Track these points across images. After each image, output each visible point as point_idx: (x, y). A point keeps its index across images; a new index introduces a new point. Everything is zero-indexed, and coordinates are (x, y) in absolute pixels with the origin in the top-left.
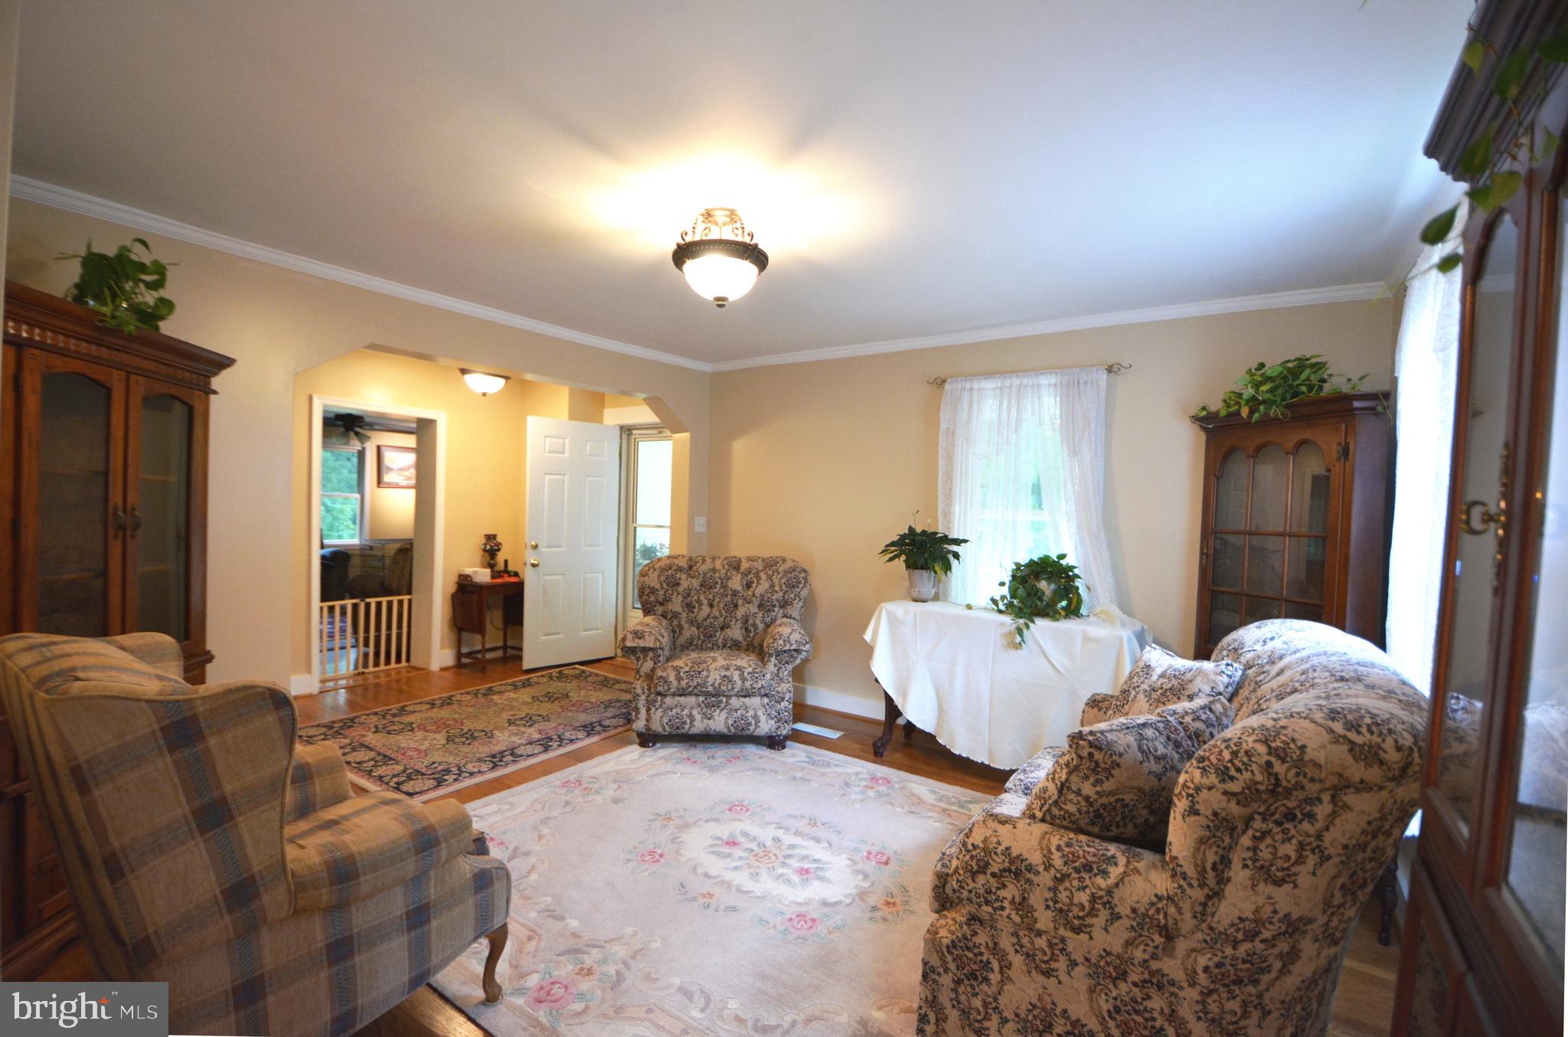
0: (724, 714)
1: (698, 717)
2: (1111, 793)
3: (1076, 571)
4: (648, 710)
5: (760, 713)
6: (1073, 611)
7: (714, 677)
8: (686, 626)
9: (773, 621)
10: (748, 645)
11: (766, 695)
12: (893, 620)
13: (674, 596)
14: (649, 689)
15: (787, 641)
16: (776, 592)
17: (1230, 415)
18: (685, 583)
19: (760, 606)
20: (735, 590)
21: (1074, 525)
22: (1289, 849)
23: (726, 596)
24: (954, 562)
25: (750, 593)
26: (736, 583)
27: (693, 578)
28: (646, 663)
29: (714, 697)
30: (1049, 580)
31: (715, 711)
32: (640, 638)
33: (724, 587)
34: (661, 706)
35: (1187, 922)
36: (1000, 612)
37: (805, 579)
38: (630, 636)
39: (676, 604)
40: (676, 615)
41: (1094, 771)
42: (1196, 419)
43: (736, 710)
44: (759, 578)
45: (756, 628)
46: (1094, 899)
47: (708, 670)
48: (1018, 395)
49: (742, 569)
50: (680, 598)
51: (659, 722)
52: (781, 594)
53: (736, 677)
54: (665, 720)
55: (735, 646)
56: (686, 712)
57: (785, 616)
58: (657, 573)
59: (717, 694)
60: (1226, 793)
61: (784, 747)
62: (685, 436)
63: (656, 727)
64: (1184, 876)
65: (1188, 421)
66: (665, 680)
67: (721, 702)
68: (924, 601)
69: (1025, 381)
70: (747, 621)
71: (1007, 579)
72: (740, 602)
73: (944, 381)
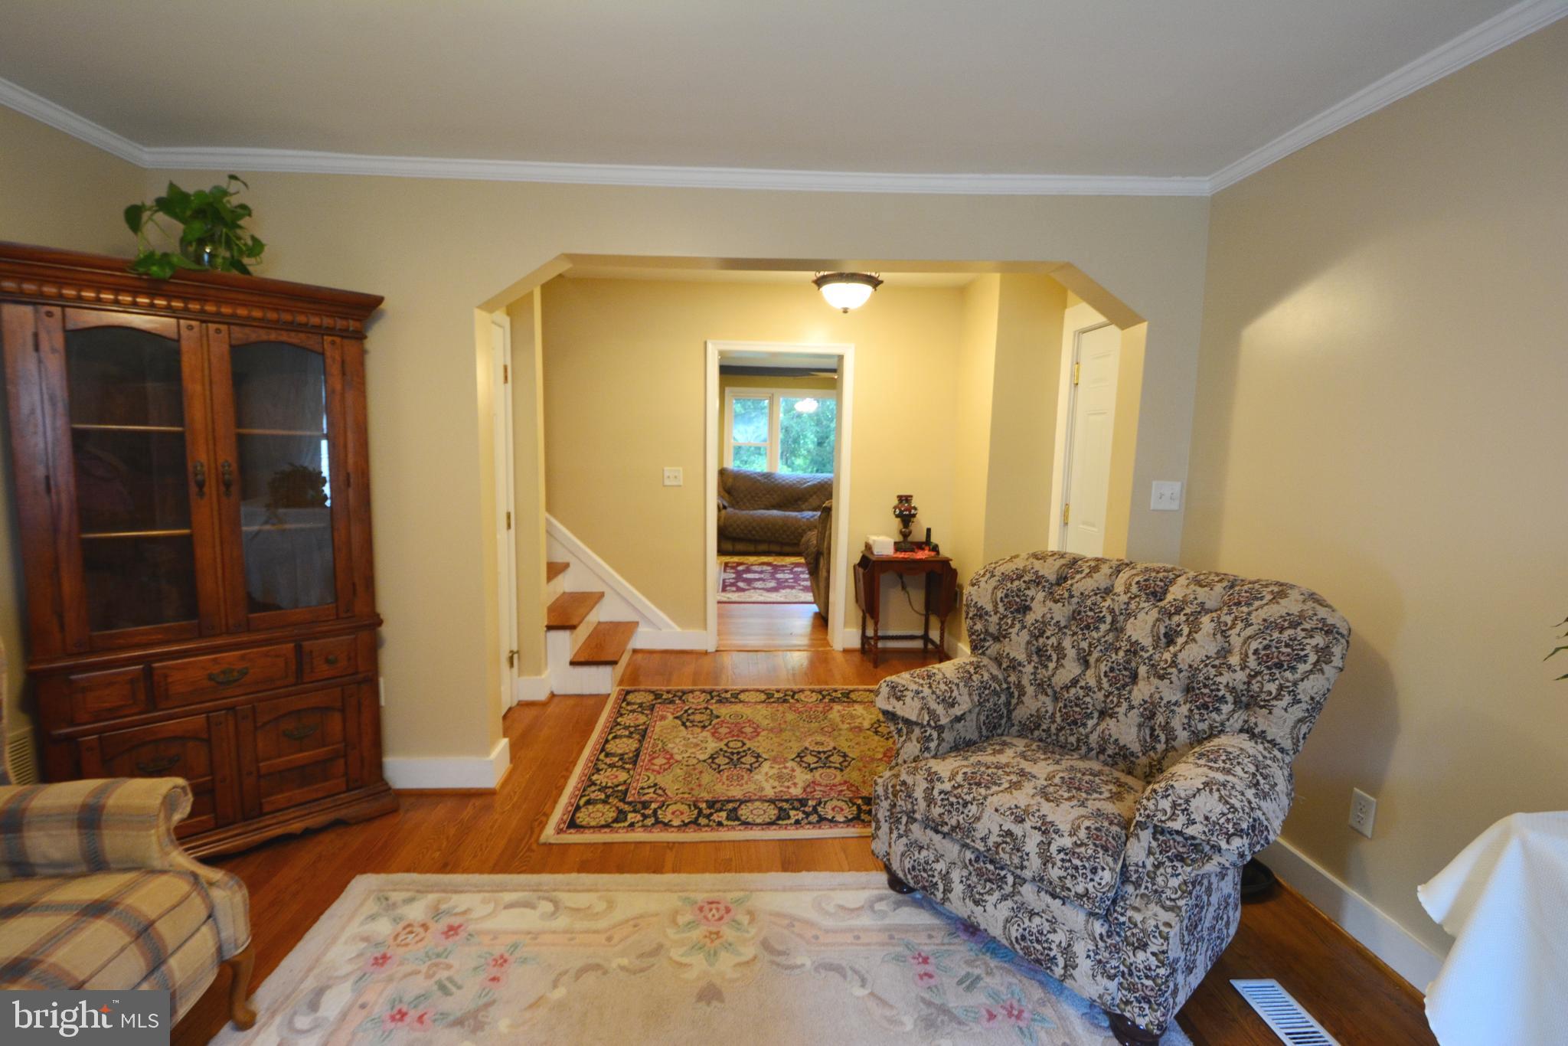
0: (1005, 909)
1: (958, 888)
4: (893, 833)
5: (1081, 948)
7: (990, 824)
8: (1030, 690)
9: (1213, 734)
10: (1151, 766)
11: (1098, 916)
13: (1014, 631)
15: (1181, 807)
16: (1229, 667)
18: (1041, 609)
19: (1188, 691)
20: (1137, 643)
23: (1117, 650)
25: (1167, 656)
26: (1141, 628)
27: (1056, 601)
28: (908, 744)
29: (989, 865)
31: (990, 892)
33: (1117, 629)
34: (906, 834)
40: (1014, 665)
43: (1032, 914)
44: (1198, 627)
45: (1171, 737)
47: (983, 805)
49: (1168, 599)
50: (1025, 636)
52: (1241, 676)
53: (1034, 846)
55: (1123, 758)
56: (940, 865)
58: (993, 582)
59: (995, 860)
62: (1139, 330)
63: (896, 867)
66: (909, 792)
67: (1001, 880)
72: (1143, 670)
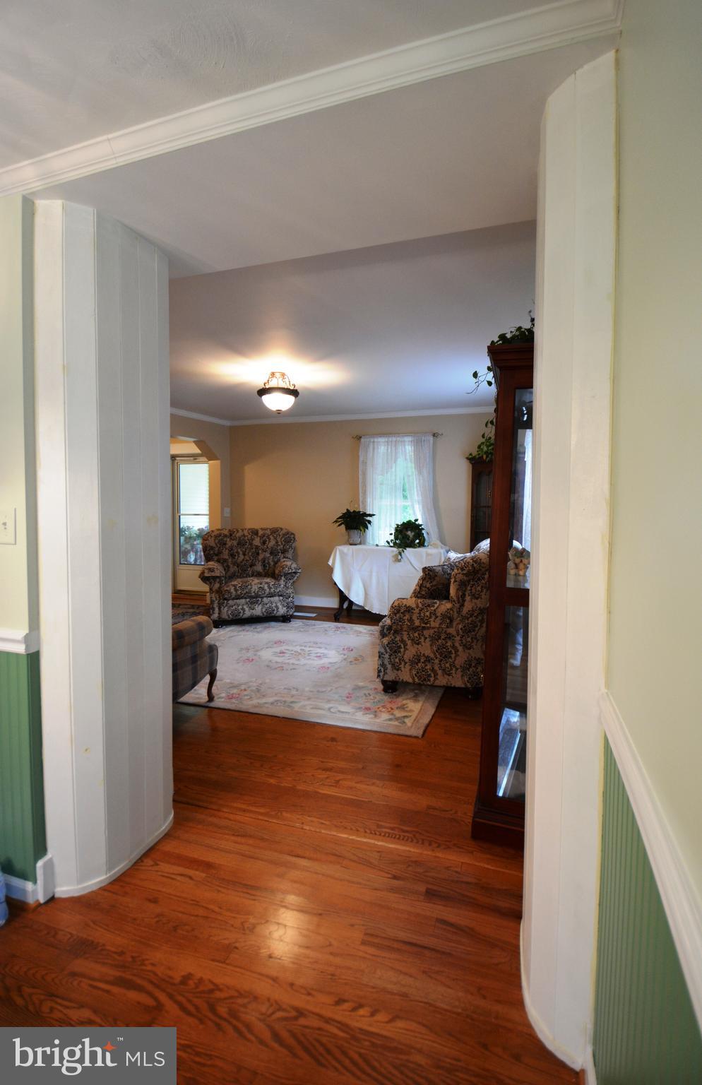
0: (260, 607)
1: (247, 609)
2: (435, 586)
3: (423, 527)
4: (220, 608)
5: (279, 604)
6: (422, 544)
7: (255, 588)
8: (232, 566)
9: (279, 560)
10: (266, 573)
11: (281, 596)
12: (343, 555)
13: (224, 551)
14: (219, 597)
15: (290, 568)
16: (279, 545)
17: (480, 458)
18: (229, 543)
19: (271, 553)
20: (257, 546)
21: (421, 506)
22: (479, 588)
23: (253, 549)
24: (369, 525)
25: (265, 547)
26: (257, 542)
27: (233, 540)
28: (216, 585)
29: (254, 599)
30: (412, 531)
31: (255, 605)
32: (212, 572)
33: (251, 544)
34: (226, 605)
35: (456, 615)
36: (391, 547)
37: (294, 538)
38: (206, 571)
39: (225, 555)
40: (225, 560)
41: (430, 578)
42: (467, 458)
43: (267, 604)
44: (270, 539)
45: (270, 565)
46: (431, 613)
47: (251, 585)
48: (395, 446)
49: (260, 534)
50: (227, 551)
51: (226, 613)
52: (282, 546)
53: (266, 587)
54: (230, 612)
55: (259, 575)
56: (240, 607)
57: (284, 557)
58: (213, 539)
59: (257, 596)
60: (463, 574)
61: (290, 621)
62: (217, 463)
63: (225, 616)
64: (454, 601)
65: (465, 460)
66: (229, 592)
67: (258, 600)
68: (356, 545)
69: (398, 439)
70: (264, 561)
71: (393, 532)
72: (260, 551)
73: (361, 437)
